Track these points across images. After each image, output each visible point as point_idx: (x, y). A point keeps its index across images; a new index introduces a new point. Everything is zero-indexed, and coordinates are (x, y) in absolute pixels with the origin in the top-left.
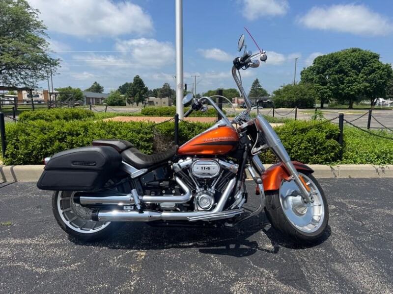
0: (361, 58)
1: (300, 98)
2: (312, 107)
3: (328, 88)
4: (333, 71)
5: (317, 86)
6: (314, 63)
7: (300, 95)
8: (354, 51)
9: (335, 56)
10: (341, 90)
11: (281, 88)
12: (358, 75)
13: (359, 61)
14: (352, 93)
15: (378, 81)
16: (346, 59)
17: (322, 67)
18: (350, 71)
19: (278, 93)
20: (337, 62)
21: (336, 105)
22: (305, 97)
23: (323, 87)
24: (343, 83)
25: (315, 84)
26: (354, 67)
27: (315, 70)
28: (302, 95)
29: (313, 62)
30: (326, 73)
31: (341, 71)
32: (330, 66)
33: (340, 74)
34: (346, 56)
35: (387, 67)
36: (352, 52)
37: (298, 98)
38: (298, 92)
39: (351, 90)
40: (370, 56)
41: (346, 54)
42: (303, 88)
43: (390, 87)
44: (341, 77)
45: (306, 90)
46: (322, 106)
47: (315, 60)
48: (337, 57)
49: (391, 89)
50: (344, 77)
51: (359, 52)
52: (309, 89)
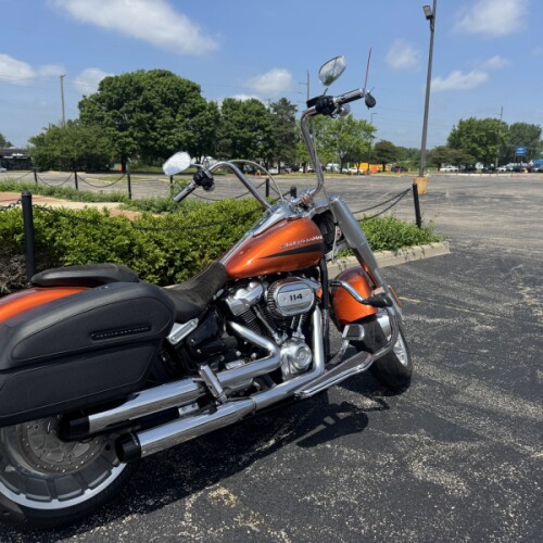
0: (176, 89)
1: (86, 153)
2: (108, 171)
3: (131, 135)
4: (135, 106)
5: (112, 131)
6: (101, 89)
7: (84, 146)
9: (136, 79)
10: (152, 139)
11: (45, 132)
12: (174, 117)
13: (173, 93)
14: (169, 147)
15: (205, 129)
16: (152, 86)
17: (115, 97)
18: (161, 108)
19: (39, 141)
20: (139, 90)
21: (140, 166)
22: (94, 151)
23: (121, 134)
24: (154, 129)
25: (108, 128)
26: (167, 102)
27: (104, 101)
28: (87, 147)
29: (98, 87)
30: (124, 109)
31: (148, 108)
32: (128, 97)
33: (148, 112)
34: (152, 82)
35: (213, 107)
36: (159, 76)
37: (81, 153)
38: (79, 141)
39: (167, 142)
40: (188, 86)
41: (151, 78)
42: (88, 134)
43: (218, 140)
44: (150, 118)
45: (94, 138)
46: (124, 168)
47: (102, 83)
48: (138, 82)
49: (221, 142)
50: (155, 118)
51: (170, 79)
52: (99, 136)
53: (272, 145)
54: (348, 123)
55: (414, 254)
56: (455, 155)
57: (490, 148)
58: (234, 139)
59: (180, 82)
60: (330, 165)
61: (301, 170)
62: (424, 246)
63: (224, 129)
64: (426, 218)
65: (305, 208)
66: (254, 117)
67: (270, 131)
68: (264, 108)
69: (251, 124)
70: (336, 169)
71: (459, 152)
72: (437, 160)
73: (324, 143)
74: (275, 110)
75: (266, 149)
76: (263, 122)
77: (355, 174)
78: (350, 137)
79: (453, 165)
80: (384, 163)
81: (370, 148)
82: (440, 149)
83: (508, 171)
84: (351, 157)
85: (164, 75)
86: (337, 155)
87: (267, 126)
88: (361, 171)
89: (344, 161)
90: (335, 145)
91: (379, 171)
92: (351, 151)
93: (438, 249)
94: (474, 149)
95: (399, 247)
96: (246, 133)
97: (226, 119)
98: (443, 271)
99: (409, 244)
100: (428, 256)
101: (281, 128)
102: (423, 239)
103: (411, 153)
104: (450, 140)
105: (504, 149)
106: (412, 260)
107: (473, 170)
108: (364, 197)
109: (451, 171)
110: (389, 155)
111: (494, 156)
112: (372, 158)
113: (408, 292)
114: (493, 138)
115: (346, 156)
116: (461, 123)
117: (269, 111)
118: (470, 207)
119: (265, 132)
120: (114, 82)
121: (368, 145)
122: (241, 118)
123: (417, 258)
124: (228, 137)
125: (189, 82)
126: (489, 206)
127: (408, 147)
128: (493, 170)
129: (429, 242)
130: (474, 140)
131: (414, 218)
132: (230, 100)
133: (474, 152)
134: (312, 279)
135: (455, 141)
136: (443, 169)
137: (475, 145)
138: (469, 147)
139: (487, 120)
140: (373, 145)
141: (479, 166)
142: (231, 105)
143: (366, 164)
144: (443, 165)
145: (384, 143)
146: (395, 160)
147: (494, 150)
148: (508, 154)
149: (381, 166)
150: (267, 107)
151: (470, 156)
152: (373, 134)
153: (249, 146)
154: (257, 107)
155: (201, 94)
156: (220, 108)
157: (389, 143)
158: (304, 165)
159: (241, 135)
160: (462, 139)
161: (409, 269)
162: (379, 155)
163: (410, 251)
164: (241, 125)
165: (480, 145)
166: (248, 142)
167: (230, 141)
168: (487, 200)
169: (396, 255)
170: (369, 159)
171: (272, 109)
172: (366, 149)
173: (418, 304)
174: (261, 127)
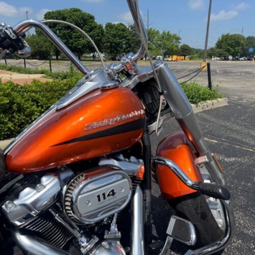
0: (82, 18)
1: (38, 50)
4: (62, 27)
7: (37, 47)
8: (76, 10)
9: (62, 13)
10: (70, 44)
13: (81, 20)
14: (79, 47)
15: (97, 38)
16: (71, 17)
20: (64, 18)
22: (42, 49)
24: (71, 38)
28: (39, 47)
29: (44, 17)
30: (57, 28)
31: (68, 27)
33: (68, 29)
34: (70, 14)
35: (100, 27)
36: (74, 11)
37: (36, 50)
38: (35, 44)
39: (78, 44)
40: (88, 17)
41: (70, 12)
42: (39, 40)
43: (103, 43)
44: (70, 33)
45: (42, 43)
46: (57, 57)
47: (46, 15)
48: (63, 14)
49: (105, 45)
50: (72, 33)
51: (79, 12)
52: (45, 42)
53: (130, 46)
54: (168, 35)
55: (207, 106)
56: (219, 52)
57: (236, 48)
58: (111, 43)
59: (84, 14)
60: (158, 56)
61: (144, 59)
62: (213, 101)
63: (106, 38)
64: (214, 84)
65: (129, 76)
66: (121, 32)
67: (129, 39)
68: (126, 28)
69: (119, 36)
70: (161, 59)
71: (221, 51)
72: (210, 54)
73: (155, 45)
74: (131, 29)
75: (127, 48)
76: (125, 35)
77: (170, 61)
78: (168, 42)
79: (218, 57)
80: (185, 56)
81: (178, 48)
82: (212, 49)
83: (245, 60)
84: (169, 53)
85: (76, 11)
86: (162, 51)
87: (127, 36)
88: (173, 59)
89: (165, 55)
90: (161, 46)
91: (182, 60)
92: (168, 49)
93: (221, 102)
94: (228, 49)
95: (199, 101)
96: (117, 40)
97: (107, 33)
98: (227, 117)
99: (204, 99)
100: (215, 106)
101: (134, 38)
102: (212, 96)
103: (197, 51)
104: (217, 44)
105: (243, 49)
106: (206, 109)
107: (228, 59)
108: (175, 72)
109: (217, 60)
110: (187, 51)
111: (238, 52)
112: (179, 53)
113: (208, 133)
114: (238, 44)
115: (166, 52)
116: (223, 36)
117: (128, 29)
118: (230, 77)
119: (126, 39)
120: (51, 14)
121: (177, 46)
122: (114, 32)
123: (209, 108)
124: (108, 42)
125: (89, 14)
126: (240, 77)
127: (196, 48)
128: (238, 59)
129: (216, 98)
130: (229, 45)
131: (207, 83)
132: (109, 23)
133: (228, 51)
134: (133, 159)
135: (219, 45)
136: (213, 59)
137: (229, 47)
138: (226, 48)
139: (235, 35)
140: (179, 47)
141: (230, 57)
142: (109, 26)
143: (176, 56)
144: (213, 57)
145: (185, 46)
146: (190, 54)
147: (238, 50)
148: (244, 52)
149: (183, 57)
150: (127, 27)
151: (226, 53)
152: (179, 41)
153: (119, 46)
154: (123, 27)
155: (95, 21)
156: (104, 28)
157: (187, 46)
158: (145, 57)
159: (115, 41)
160: (223, 44)
161: (206, 116)
162: (182, 52)
163: (205, 104)
164: (115, 36)
165: (231, 47)
166: (118, 44)
167: (109, 44)
168: (239, 74)
169: (197, 107)
170: (178, 53)
171: (130, 28)
172: (176, 49)
173: (216, 143)
174: (124, 37)
